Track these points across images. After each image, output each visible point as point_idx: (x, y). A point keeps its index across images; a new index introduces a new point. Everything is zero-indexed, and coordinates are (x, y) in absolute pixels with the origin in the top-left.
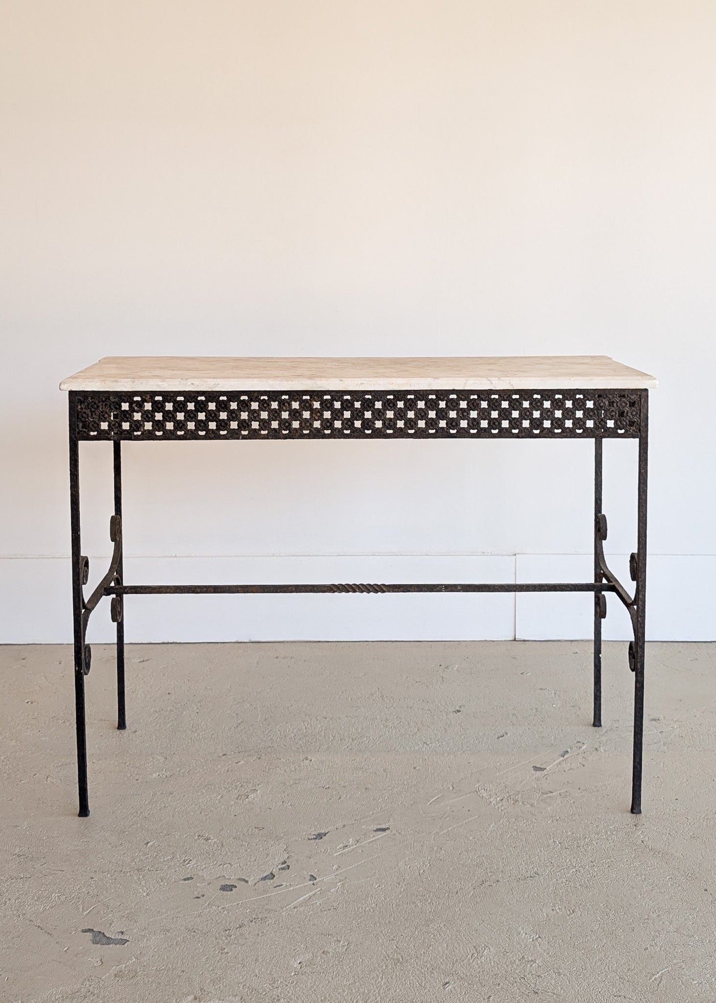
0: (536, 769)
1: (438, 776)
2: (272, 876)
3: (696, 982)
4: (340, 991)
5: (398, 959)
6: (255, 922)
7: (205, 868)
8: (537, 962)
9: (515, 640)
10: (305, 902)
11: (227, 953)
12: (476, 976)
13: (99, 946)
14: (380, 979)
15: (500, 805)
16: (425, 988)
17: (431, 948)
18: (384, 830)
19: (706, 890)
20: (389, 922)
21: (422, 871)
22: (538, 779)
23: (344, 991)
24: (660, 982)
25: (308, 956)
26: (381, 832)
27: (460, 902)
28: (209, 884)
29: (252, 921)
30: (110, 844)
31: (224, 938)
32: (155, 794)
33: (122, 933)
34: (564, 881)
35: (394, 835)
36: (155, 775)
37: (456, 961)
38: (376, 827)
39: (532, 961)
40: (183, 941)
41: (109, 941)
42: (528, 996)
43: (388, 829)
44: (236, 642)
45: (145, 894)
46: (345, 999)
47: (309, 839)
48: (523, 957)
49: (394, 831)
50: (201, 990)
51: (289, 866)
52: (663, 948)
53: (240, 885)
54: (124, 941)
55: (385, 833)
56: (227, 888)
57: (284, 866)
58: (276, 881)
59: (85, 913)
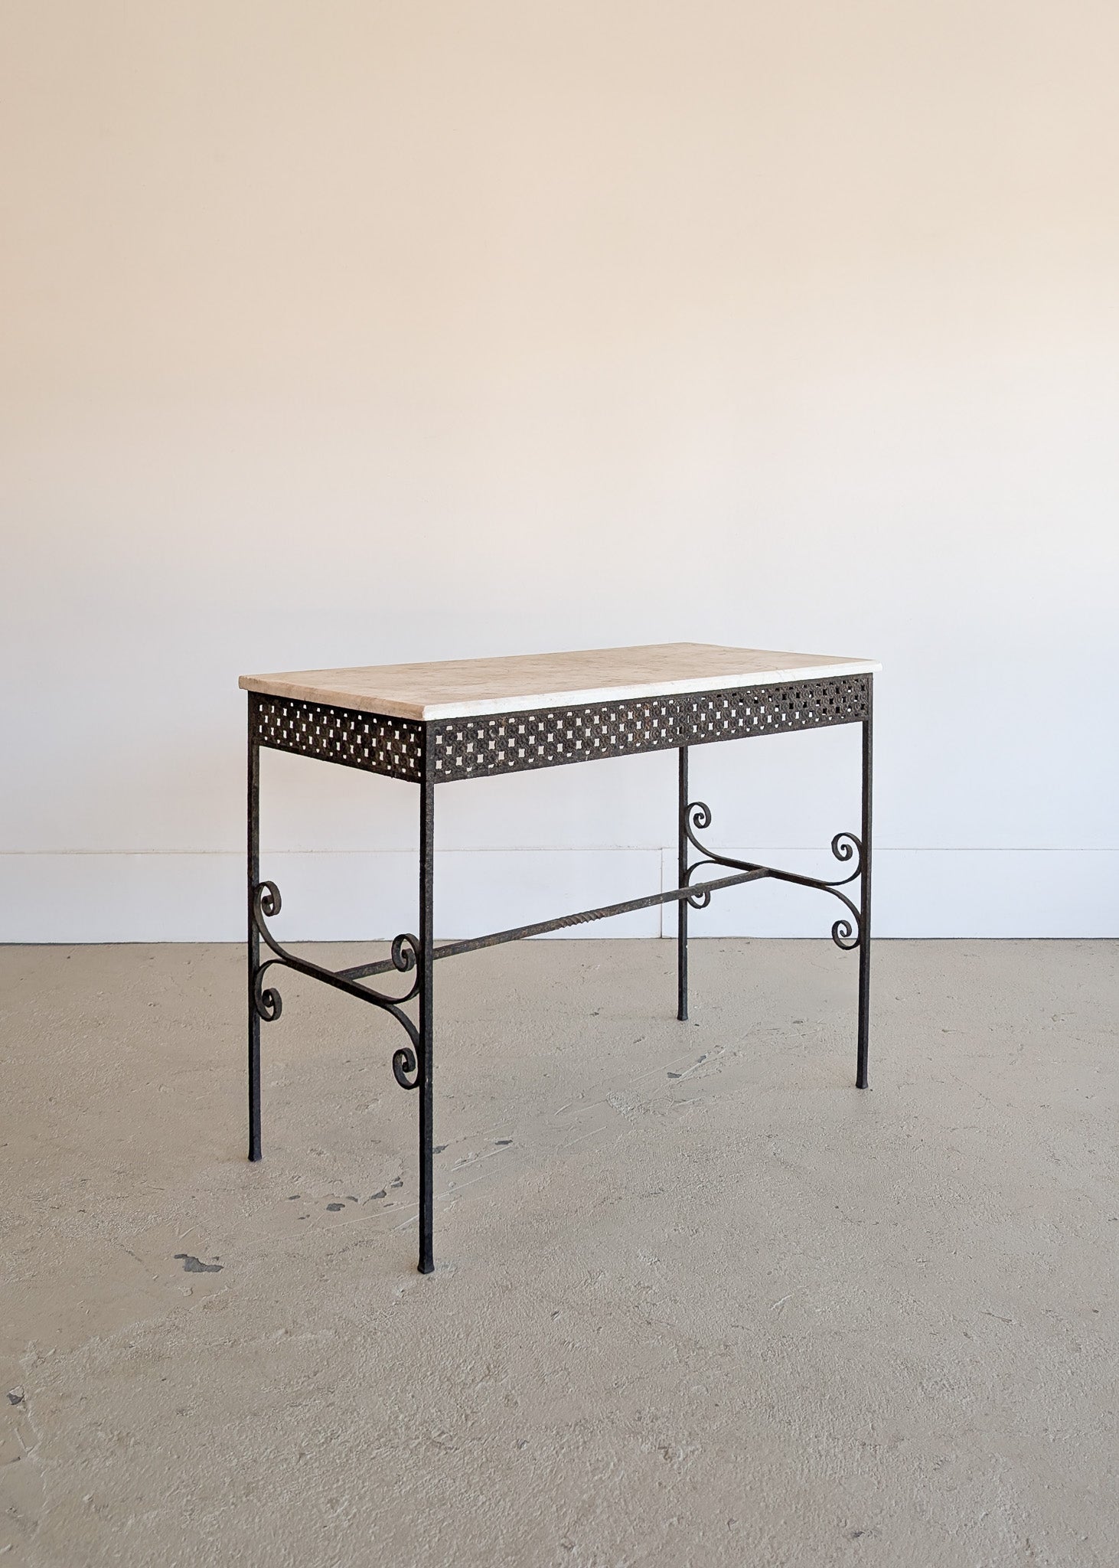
0: (671, 1075)
1: (568, 1083)
2: (384, 1193)
3: (819, 1310)
4: (442, 1322)
5: (507, 1287)
6: (360, 1246)
7: (314, 1185)
8: (654, 1288)
9: (661, 938)
10: (415, 1222)
11: (327, 1280)
12: (588, 1305)
13: (191, 1273)
14: (485, 1309)
15: (630, 1114)
16: (532, 1319)
17: (543, 1273)
18: (506, 1143)
19: (837, 1207)
20: (502, 1244)
21: (542, 1188)
22: (672, 1087)
23: (446, 1323)
24: (781, 1311)
26: (502, 1146)
27: (578, 1222)
28: (316, 1203)
29: (356, 1245)
30: (217, 1159)
31: (325, 1264)
33: (218, 1258)
34: (690, 1197)
35: (517, 1148)
36: (273, 1084)
37: (568, 1288)
38: (498, 1140)
39: (648, 1287)
40: (282, 1267)
41: (202, 1268)
42: (640, 1327)
43: (511, 1141)
44: (373, 941)
45: (247, 1215)
46: (446, 1332)
48: (639, 1283)
49: (517, 1144)
50: (294, 1322)
51: (402, 1183)
52: (787, 1272)
53: (349, 1203)
54: (218, 1268)
55: (507, 1147)
56: (335, 1207)
57: (397, 1182)
58: (387, 1200)
59: (180, 1237)
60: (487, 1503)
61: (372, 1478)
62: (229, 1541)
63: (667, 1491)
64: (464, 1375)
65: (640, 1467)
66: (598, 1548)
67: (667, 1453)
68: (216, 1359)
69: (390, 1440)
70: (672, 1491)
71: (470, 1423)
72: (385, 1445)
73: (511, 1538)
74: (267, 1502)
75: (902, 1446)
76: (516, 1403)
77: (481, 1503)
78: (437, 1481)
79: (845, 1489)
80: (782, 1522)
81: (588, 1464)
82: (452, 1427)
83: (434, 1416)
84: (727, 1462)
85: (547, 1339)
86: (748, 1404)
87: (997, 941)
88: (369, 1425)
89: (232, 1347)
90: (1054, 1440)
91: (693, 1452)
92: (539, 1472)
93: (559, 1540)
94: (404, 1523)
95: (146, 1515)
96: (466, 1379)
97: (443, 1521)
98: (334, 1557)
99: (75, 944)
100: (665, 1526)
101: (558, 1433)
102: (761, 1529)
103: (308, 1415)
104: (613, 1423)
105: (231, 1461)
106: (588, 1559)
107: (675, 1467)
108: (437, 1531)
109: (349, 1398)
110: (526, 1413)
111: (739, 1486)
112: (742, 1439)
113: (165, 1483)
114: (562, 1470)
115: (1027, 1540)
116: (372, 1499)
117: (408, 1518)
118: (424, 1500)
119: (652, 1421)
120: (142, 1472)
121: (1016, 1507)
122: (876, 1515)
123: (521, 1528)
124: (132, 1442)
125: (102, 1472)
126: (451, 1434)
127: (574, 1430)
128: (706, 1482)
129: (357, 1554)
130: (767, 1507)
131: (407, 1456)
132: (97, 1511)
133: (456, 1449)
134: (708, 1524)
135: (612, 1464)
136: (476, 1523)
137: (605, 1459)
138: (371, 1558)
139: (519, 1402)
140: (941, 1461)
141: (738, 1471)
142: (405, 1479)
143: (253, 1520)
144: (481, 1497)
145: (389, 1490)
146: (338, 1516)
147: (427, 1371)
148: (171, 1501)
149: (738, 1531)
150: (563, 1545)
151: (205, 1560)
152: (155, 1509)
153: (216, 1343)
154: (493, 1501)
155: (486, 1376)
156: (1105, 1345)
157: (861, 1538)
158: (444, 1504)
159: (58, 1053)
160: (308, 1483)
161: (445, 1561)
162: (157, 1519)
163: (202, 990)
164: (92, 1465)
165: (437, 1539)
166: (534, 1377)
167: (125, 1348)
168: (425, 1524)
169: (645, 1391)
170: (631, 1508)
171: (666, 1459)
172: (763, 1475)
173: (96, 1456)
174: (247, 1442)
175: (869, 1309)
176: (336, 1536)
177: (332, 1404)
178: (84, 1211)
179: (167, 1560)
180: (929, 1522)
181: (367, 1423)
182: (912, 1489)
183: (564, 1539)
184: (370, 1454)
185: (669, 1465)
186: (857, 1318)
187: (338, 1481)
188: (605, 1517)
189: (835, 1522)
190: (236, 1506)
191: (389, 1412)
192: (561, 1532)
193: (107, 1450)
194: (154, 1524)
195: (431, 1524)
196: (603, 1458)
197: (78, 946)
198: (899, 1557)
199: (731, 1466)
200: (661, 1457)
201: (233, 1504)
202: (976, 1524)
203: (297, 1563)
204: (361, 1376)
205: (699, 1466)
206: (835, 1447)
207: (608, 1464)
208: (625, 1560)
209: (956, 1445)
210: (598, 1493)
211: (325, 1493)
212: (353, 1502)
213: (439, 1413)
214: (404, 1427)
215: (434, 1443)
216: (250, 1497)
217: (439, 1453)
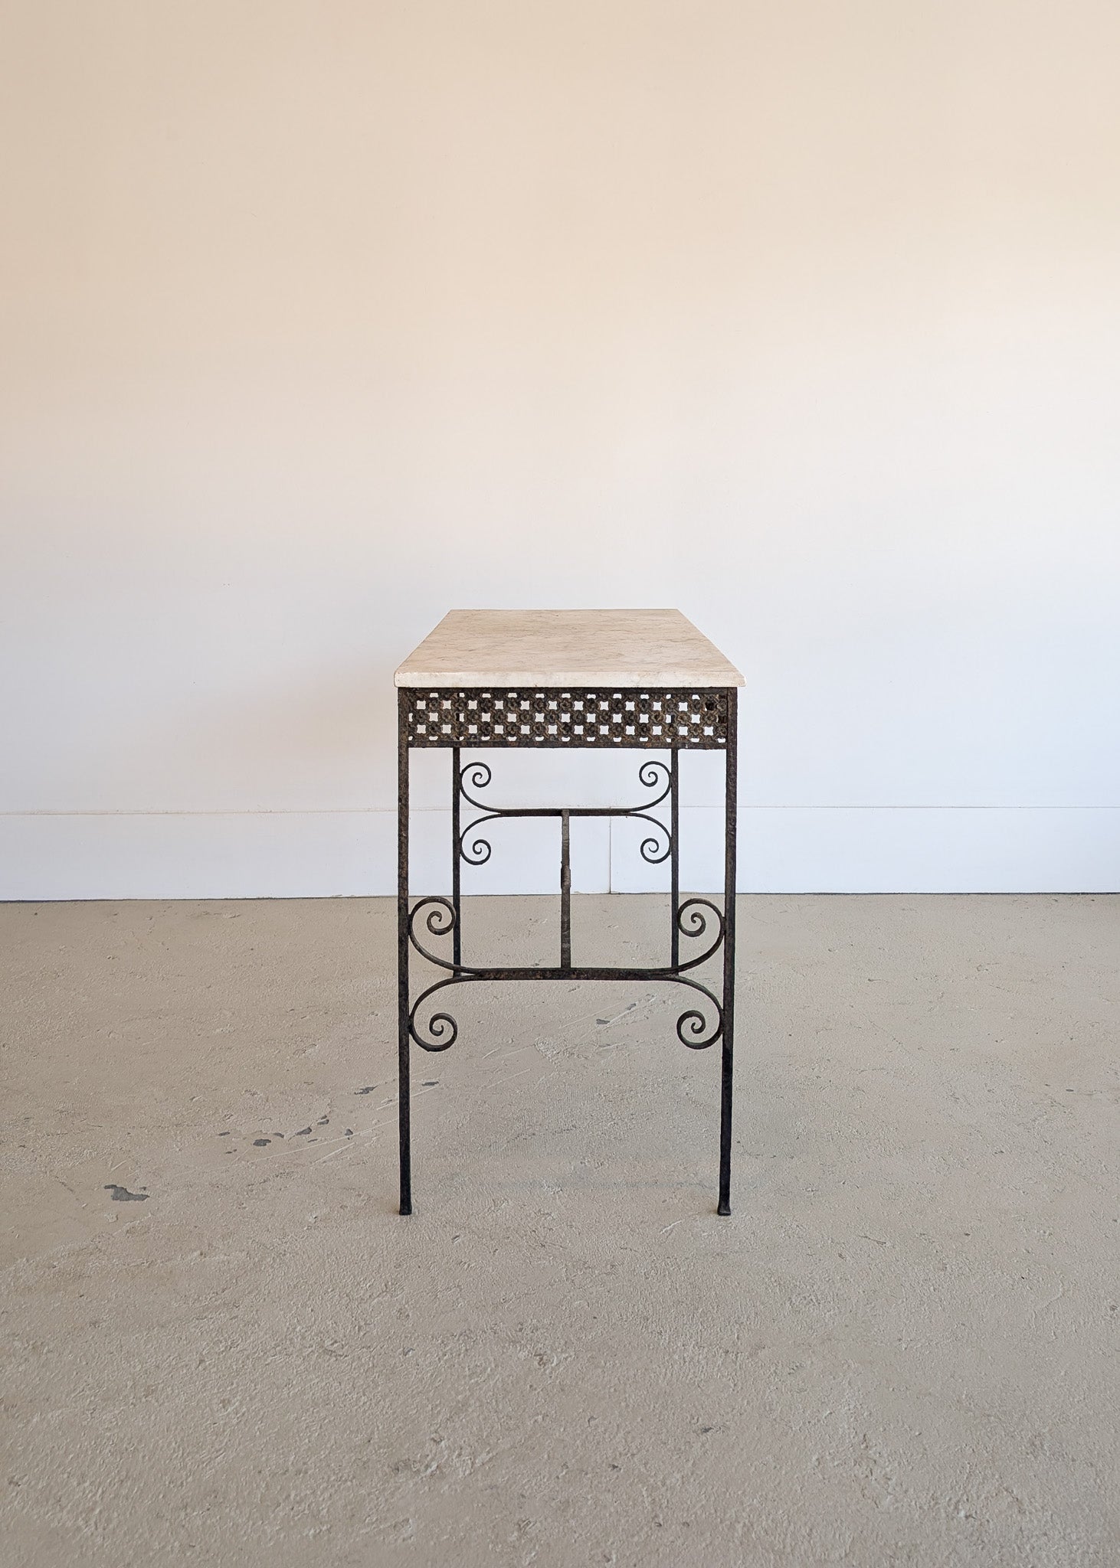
0: (600, 1022)
1: (500, 1029)
2: (310, 1130)
3: (705, 1234)
4: (349, 1245)
6: (281, 1177)
7: (244, 1123)
8: (553, 1215)
9: (610, 893)
10: (336, 1157)
11: (245, 1208)
12: (488, 1229)
13: (118, 1202)
14: (391, 1233)
15: (555, 1058)
16: (434, 1242)
17: (450, 1202)
18: (432, 1084)
21: (461, 1125)
22: (599, 1032)
23: (352, 1245)
24: (670, 1234)
25: (325, 1210)
26: (428, 1087)
27: (490, 1155)
28: (244, 1139)
29: (277, 1176)
30: (155, 1100)
31: (245, 1193)
32: (213, 1049)
33: (145, 1188)
35: (442, 1089)
36: (218, 1030)
37: (472, 1215)
38: (426, 1081)
39: (548, 1214)
40: (204, 1197)
41: (130, 1197)
42: (535, 1249)
43: (437, 1083)
45: (178, 1150)
46: (351, 1254)
47: (355, 1093)
48: (540, 1211)
49: (444, 1085)
50: (209, 1245)
51: (328, 1121)
52: (682, 1200)
53: (275, 1139)
54: (143, 1197)
55: (432, 1088)
56: (260, 1143)
57: (323, 1120)
58: (312, 1136)
59: (112, 1169)
60: (368, 1403)
61: (265, 1382)
62: (125, 1436)
63: (536, 1392)
64: (362, 1292)
65: (515, 1372)
66: (464, 1442)
67: (541, 1359)
68: (133, 1278)
69: (285, 1349)
70: (541, 1392)
71: (362, 1334)
72: (280, 1353)
73: (385, 1432)
74: (164, 1402)
75: (762, 1354)
76: (408, 1315)
77: (362, 1403)
78: (324, 1384)
79: (702, 1390)
80: (639, 1420)
81: (467, 1369)
82: (345, 1336)
83: (330, 1328)
84: (597, 1367)
85: (445, 1260)
86: (625, 1317)
87: (937, 896)
88: (267, 1336)
89: (149, 1267)
90: (906, 1349)
91: (566, 1359)
92: (420, 1375)
93: (430, 1435)
94: (288, 1420)
95: (51, 1414)
96: (364, 1295)
97: (325, 1419)
98: (220, 1450)
99: (43, 901)
100: (529, 1423)
101: (443, 1342)
102: (618, 1426)
103: (212, 1327)
104: (495, 1333)
105: (135, 1367)
106: (454, 1451)
107: (547, 1372)
108: (318, 1428)
109: (252, 1312)
110: (415, 1325)
111: (604, 1388)
112: (613, 1347)
113: (72, 1386)
114: (441, 1374)
115: (864, 1436)
116: (262, 1400)
117: (293, 1416)
118: (310, 1401)
119: (532, 1332)
120: (52, 1376)
121: (859, 1407)
122: (728, 1413)
123: (396, 1425)
124: (45, 1351)
125: (15, 1376)
126: (343, 1343)
127: (458, 1340)
128: (574, 1384)
129: (241, 1447)
130: (627, 1406)
131: (299, 1362)
132: (6, 1410)
133: (346, 1356)
134: (570, 1421)
135: (489, 1369)
136: (355, 1420)
137: (483, 1365)
138: (254, 1450)
139: (410, 1315)
140: (797, 1366)
141: (606, 1375)
142: (294, 1382)
143: (150, 1417)
145: (279, 1393)
146: (228, 1415)
147: (329, 1288)
148: (75, 1402)
149: (597, 1426)
150: (433, 1439)
151: (100, 1452)
152: (59, 1409)
153: (133, 1264)
154: (374, 1401)
155: (383, 1292)
157: (710, 1433)
158: (327, 1404)
159: (16, 1003)
160: (204, 1386)
161: (322, 1453)
162: (61, 1417)
163: (160, 944)
164: (6, 1371)
165: (317, 1434)
166: (428, 1293)
167: (49, 1268)
168: (308, 1421)
169: (530, 1306)
170: (500, 1407)
171: (540, 1365)
172: (628, 1379)
173: (11, 1363)
174: (152, 1350)
176: (224, 1431)
177: (237, 1317)
178: (24, 1146)
179: (65, 1452)
180: (775, 1420)
181: (266, 1334)
182: (765, 1392)
183: (435, 1434)
184: (266, 1360)
185: (542, 1370)
186: (740, 1241)
187: (232, 1384)
188: (475, 1414)
189: (688, 1420)
190: (135, 1406)
191: (288, 1324)
192: (432, 1429)
193: (22, 1357)
194: (57, 1421)
195: (313, 1421)
196: (481, 1364)
197: (46, 904)
198: (742, 1450)
199: (600, 1370)
200: (536, 1363)
201: (132, 1404)
202: (818, 1421)
203: (185, 1455)
204: (267, 1291)
205: (570, 1370)
206: (699, 1354)
207: (485, 1369)
208: (489, 1452)
209: (813, 1352)
210: (472, 1394)
211: (219, 1395)
212: (244, 1402)
213: (334, 1325)
214: (300, 1337)
215: (327, 1352)
216: (148, 1399)
217: (329, 1359)
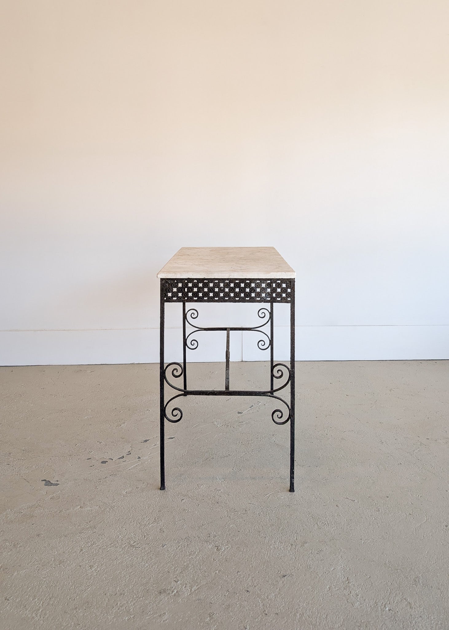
0: (239, 413)
1: (199, 416)
2: (123, 457)
3: (283, 498)
6: (112, 476)
7: (97, 454)
8: (221, 490)
9: (242, 361)
10: (134, 467)
11: (98, 488)
12: (195, 496)
13: (47, 486)
14: (157, 498)
15: (221, 428)
16: (174, 501)
17: (180, 485)
18: (172, 438)
21: (184, 454)
22: (238, 417)
23: (141, 503)
24: (268, 498)
25: (130, 489)
26: (170, 439)
27: (196, 467)
28: (97, 461)
29: (111, 476)
31: (98, 483)
32: (84, 425)
33: (58, 481)
34: (240, 458)
36: (86, 417)
37: (189, 490)
38: (169, 437)
39: (219, 490)
40: (81, 484)
41: (52, 484)
42: (214, 504)
43: (174, 438)
45: (70, 465)
47: (141, 442)
48: (216, 489)
49: (176, 439)
50: (84, 503)
51: (131, 453)
52: (273, 484)
53: (110, 461)
54: (57, 485)
55: (172, 440)
56: (104, 462)
57: (129, 453)
58: (124, 459)
59: (45, 473)
60: (149, 566)
61: (107, 558)
62: (51, 580)
63: (216, 562)
65: (207, 553)
66: (187, 582)
67: (218, 548)
68: (53, 517)
69: (115, 545)
70: (218, 562)
71: (145, 539)
72: (113, 546)
73: (155, 578)
74: (67, 567)
75: (306, 545)
76: (164, 531)
77: (146, 566)
78: (131, 559)
79: (282, 560)
80: (257, 572)
81: (188, 552)
82: (139, 540)
83: (132, 536)
84: (240, 551)
85: (178, 509)
86: (251, 531)
87: (373, 361)
88: (108, 540)
89: (60, 512)
90: (363, 543)
91: (228, 548)
92: (169, 555)
93: (173, 579)
94: (117, 573)
95: (21, 571)
96: (146, 523)
97: (131, 573)
98: (89, 585)
99: (15, 366)
100: (213, 574)
101: (178, 542)
102: (249, 575)
103: (85, 536)
104: (199, 538)
105: (55, 553)
106: (183, 585)
107: (220, 553)
108: (129, 576)
109: (101, 530)
110: (167, 535)
111: (243, 560)
112: (246, 543)
113: (30, 561)
114: (178, 555)
115: (348, 578)
116: (106, 565)
118: (125, 565)
119: (214, 537)
120: (21, 557)
121: (346, 566)
122: (293, 569)
123: (160, 575)
124: (19, 546)
125: (7, 557)
126: (138, 542)
127: (184, 541)
128: (231, 558)
129: (98, 584)
130: (252, 567)
131: (121, 550)
132: (3, 570)
133: (139, 548)
134: (229, 573)
135: (197, 552)
136: (143, 573)
137: (194, 551)
138: (103, 585)
139: (165, 531)
140: (320, 550)
141: (244, 554)
142: (119, 558)
143: (61, 573)
144: (146, 564)
145: (113, 562)
146: (92, 571)
147: (132, 520)
148: (31, 567)
149: (240, 575)
151: (42, 587)
152: (25, 569)
153: (54, 511)
154: (151, 566)
155: (154, 522)
156: (389, 509)
157: (285, 577)
158: (132, 567)
159: (5, 407)
160: (83, 560)
161: (130, 586)
162: (25, 573)
163: (62, 383)
165: (128, 579)
166: (172, 522)
167: (20, 513)
168: (124, 574)
169: (213, 527)
170: (202, 568)
171: (217, 551)
172: (252, 556)
174: (62, 546)
175: (302, 497)
176: (91, 578)
177: (95, 532)
178: (9, 464)
179: (27, 587)
180: (312, 572)
182: (307, 561)
183: (175, 579)
184: (107, 549)
185: (218, 553)
187: (94, 559)
188: (192, 571)
189: (277, 572)
190: (55, 568)
191: (116, 535)
192: (174, 576)
193: (9, 549)
195: (127, 574)
198: (299, 584)
199: (241, 553)
200: (215, 550)
201: (54, 567)
202: (329, 572)
203: (75, 588)
204: (107, 522)
205: (229, 553)
206: (281, 546)
207: (195, 552)
208: (197, 586)
209: (327, 545)
210: (190, 562)
211: (88, 563)
212: (99, 566)
213: (134, 535)
214: (121, 540)
215: (131, 546)
216: (61, 565)
217: (133, 549)
